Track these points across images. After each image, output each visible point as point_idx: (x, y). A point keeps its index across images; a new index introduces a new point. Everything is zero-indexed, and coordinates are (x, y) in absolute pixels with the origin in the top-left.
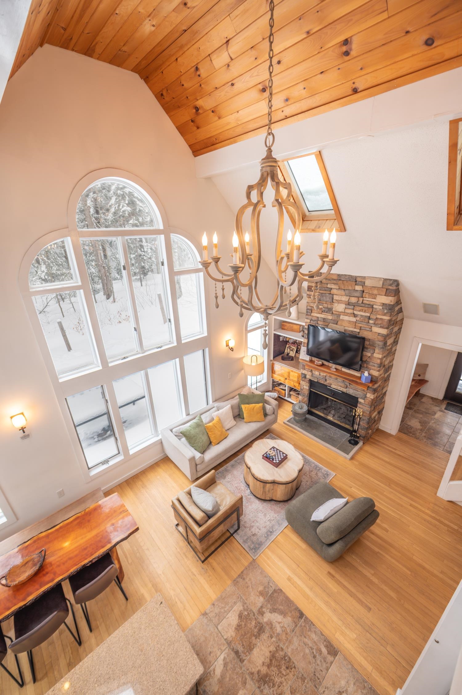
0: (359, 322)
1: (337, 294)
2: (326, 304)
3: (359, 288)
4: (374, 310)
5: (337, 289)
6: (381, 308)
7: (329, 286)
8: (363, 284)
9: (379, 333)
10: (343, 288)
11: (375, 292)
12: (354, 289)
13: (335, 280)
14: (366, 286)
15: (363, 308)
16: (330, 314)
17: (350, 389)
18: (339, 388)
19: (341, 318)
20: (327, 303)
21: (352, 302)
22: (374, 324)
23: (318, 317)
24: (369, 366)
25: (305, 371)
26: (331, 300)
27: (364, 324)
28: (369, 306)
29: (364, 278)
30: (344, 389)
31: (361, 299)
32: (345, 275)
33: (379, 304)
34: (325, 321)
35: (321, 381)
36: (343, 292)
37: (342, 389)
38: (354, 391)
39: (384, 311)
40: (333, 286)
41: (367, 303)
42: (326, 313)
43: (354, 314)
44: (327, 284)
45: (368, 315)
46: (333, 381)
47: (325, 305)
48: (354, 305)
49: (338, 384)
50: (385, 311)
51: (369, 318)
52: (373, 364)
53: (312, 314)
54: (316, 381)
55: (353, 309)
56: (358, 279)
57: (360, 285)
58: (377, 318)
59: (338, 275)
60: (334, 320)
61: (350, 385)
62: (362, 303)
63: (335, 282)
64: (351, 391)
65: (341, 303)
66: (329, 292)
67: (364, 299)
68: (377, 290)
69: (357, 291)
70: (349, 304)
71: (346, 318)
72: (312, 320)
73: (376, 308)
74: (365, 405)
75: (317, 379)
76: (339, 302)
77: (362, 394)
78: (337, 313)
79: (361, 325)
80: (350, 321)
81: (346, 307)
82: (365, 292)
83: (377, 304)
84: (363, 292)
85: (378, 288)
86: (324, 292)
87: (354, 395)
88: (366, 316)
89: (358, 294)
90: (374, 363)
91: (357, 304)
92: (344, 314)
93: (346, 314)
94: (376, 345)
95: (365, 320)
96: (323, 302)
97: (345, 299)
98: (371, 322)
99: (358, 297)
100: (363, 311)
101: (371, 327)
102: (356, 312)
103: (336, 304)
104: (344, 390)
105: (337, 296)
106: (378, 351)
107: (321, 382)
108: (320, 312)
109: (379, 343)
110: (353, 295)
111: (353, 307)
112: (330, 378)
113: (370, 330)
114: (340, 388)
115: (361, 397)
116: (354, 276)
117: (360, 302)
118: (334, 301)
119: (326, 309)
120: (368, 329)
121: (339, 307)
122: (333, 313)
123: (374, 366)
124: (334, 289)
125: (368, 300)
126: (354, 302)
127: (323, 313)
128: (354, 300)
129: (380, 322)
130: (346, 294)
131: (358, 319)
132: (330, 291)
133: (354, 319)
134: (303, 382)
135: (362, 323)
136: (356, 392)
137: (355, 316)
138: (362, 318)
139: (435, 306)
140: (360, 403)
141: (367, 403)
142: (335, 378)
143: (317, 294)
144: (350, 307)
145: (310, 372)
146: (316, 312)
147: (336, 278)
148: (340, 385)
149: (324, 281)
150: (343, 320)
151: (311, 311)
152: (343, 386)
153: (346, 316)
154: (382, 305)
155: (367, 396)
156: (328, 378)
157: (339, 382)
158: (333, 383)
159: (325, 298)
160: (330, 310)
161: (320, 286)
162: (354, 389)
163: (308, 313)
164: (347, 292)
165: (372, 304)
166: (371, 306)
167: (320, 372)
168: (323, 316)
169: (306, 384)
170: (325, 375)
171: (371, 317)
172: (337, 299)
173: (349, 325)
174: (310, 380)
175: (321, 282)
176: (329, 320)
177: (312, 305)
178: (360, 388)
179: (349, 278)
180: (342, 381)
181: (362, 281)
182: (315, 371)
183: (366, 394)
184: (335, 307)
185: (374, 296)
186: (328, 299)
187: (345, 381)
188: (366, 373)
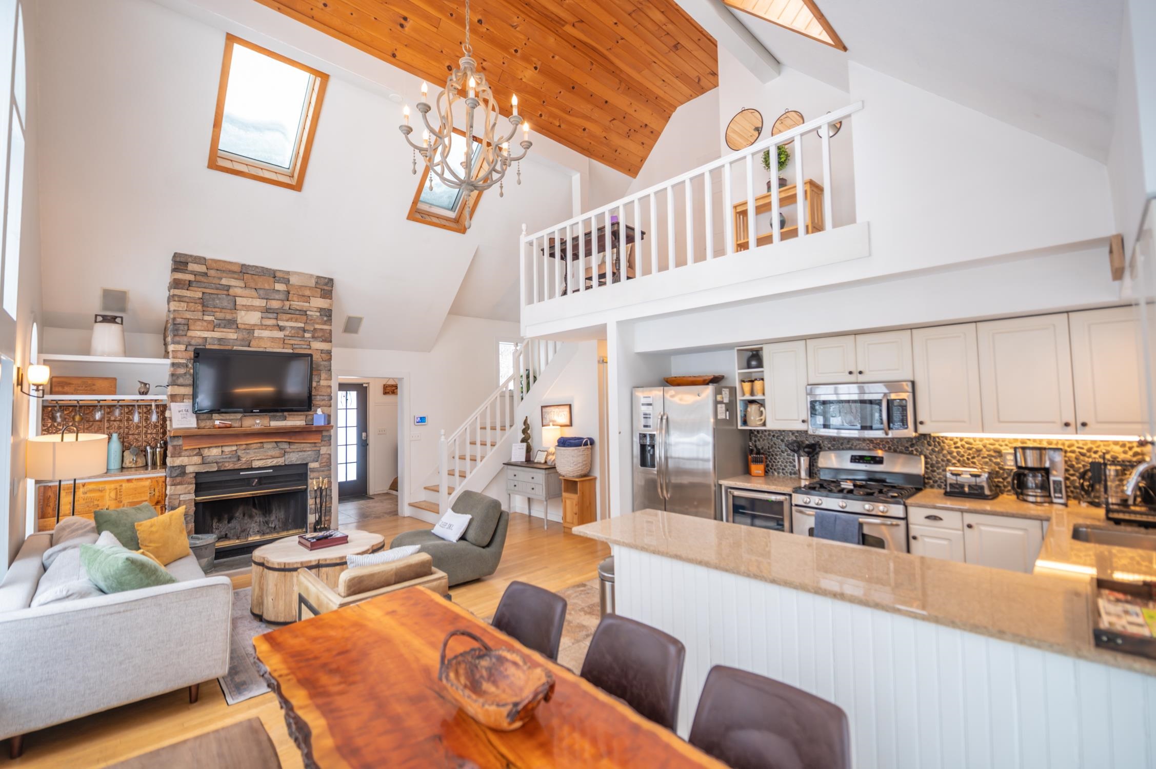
0: (288, 338)
1: (243, 295)
2: (221, 312)
3: (280, 287)
4: (309, 317)
5: (241, 288)
6: (318, 314)
7: (224, 282)
8: (287, 282)
9: (322, 350)
10: (253, 285)
11: (307, 293)
12: (272, 287)
13: (234, 272)
14: (292, 285)
15: (292, 316)
16: (233, 331)
17: (291, 454)
18: (270, 463)
19: (256, 334)
20: (224, 310)
21: (272, 307)
22: (313, 337)
23: (206, 338)
24: (317, 403)
25: (181, 459)
26: (231, 305)
27: (298, 339)
28: (301, 313)
29: (288, 273)
30: (279, 459)
31: (287, 303)
32: (257, 267)
33: (315, 309)
34: (222, 343)
35: (227, 464)
36: (254, 293)
37: (275, 462)
38: (301, 454)
39: (323, 319)
40: (233, 282)
41: (298, 308)
42: (224, 328)
43: (278, 325)
44: (221, 279)
45: (302, 325)
46: (255, 452)
47: (220, 315)
48: (277, 313)
49: (266, 454)
50: (325, 319)
51: (304, 331)
52: (321, 397)
53: (190, 333)
54: (216, 469)
55: (277, 319)
56: (278, 274)
57: (282, 283)
58: (315, 329)
59: (243, 265)
60: (243, 340)
61: (292, 447)
62: (289, 309)
63: (236, 276)
64: (294, 458)
65: (251, 311)
66: (225, 292)
67: (292, 303)
68: (310, 289)
69: (278, 291)
70: (267, 310)
71: (266, 334)
72: (190, 345)
73: (311, 315)
74: (321, 468)
75: (217, 463)
76: (248, 308)
77: (313, 453)
78: (247, 327)
79: (292, 342)
80: (273, 338)
81: (263, 316)
82: (291, 292)
83: (311, 309)
84: (289, 292)
85: (310, 288)
86: (216, 292)
87: (299, 462)
88: (298, 328)
89: (282, 296)
90: (323, 395)
91: (282, 311)
92: (260, 327)
93: (264, 327)
94: (322, 368)
96: (214, 310)
97: (259, 303)
98: (307, 335)
99: (283, 301)
100: (294, 320)
101: (310, 342)
102: (281, 323)
103: (243, 313)
104: (280, 461)
105: (244, 299)
106: (326, 376)
107: (228, 468)
108: (210, 327)
109: (324, 363)
110: (273, 298)
111: (275, 315)
112: (248, 451)
113: (309, 347)
114: (270, 460)
115: (312, 459)
116: (270, 269)
117: (287, 307)
118: (238, 307)
119: (223, 322)
120: (305, 346)
121: (249, 318)
122: (237, 327)
123: (323, 400)
124: (236, 287)
125: (297, 304)
126: (277, 307)
127: (216, 329)
128: (275, 304)
129: (320, 334)
130: (259, 295)
131: (287, 333)
132: (228, 290)
133: (280, 335)
134: (179, 487)
135: (294, 338)
136: (303, 453)
137: (281, 329)
138: (293, 332)
139: (359, 320)
140: (313, 470)
141: (325, 464)
142: (259, 445)
143: (200, 295)
144: (271, 315)
145: (196, 455)
146: (198, 328)
147: (237, 269)
148: (271, 456)
149: (212, 273)
150: (260, 338)
151: (186, 327)
152: (277, 455)
153: (266, 329)
154: (319, 310)
155: (322, 452)
156: (243, 451)
157: (268, 449)
158: (257, 456)
159: (217, 302)
160: (231, 323)
161: (205, 281)
162: (299, 450)
163: (181, 332)
164: (261, 292)
165: (305, 309)
166: (304, 313)
167: (222, 446)
168: (217, 335)
169: (186, 488)
170: (234, 448)
171: (307, 328)
172: (244, 304)
173: (273, 344)
174: (197, 474)
175: (206, 274)
176: (231, 341)
177: (188, 315)
178: (309, 445)
179: (263, 271)
180: (275, 444)
181: (286, 277)
182: (211, 449)
183: (319, 451)
184: (241, 318)
185: (307, 299)
186: (226, 304)
187: (279, 444)
188: (319, 411)
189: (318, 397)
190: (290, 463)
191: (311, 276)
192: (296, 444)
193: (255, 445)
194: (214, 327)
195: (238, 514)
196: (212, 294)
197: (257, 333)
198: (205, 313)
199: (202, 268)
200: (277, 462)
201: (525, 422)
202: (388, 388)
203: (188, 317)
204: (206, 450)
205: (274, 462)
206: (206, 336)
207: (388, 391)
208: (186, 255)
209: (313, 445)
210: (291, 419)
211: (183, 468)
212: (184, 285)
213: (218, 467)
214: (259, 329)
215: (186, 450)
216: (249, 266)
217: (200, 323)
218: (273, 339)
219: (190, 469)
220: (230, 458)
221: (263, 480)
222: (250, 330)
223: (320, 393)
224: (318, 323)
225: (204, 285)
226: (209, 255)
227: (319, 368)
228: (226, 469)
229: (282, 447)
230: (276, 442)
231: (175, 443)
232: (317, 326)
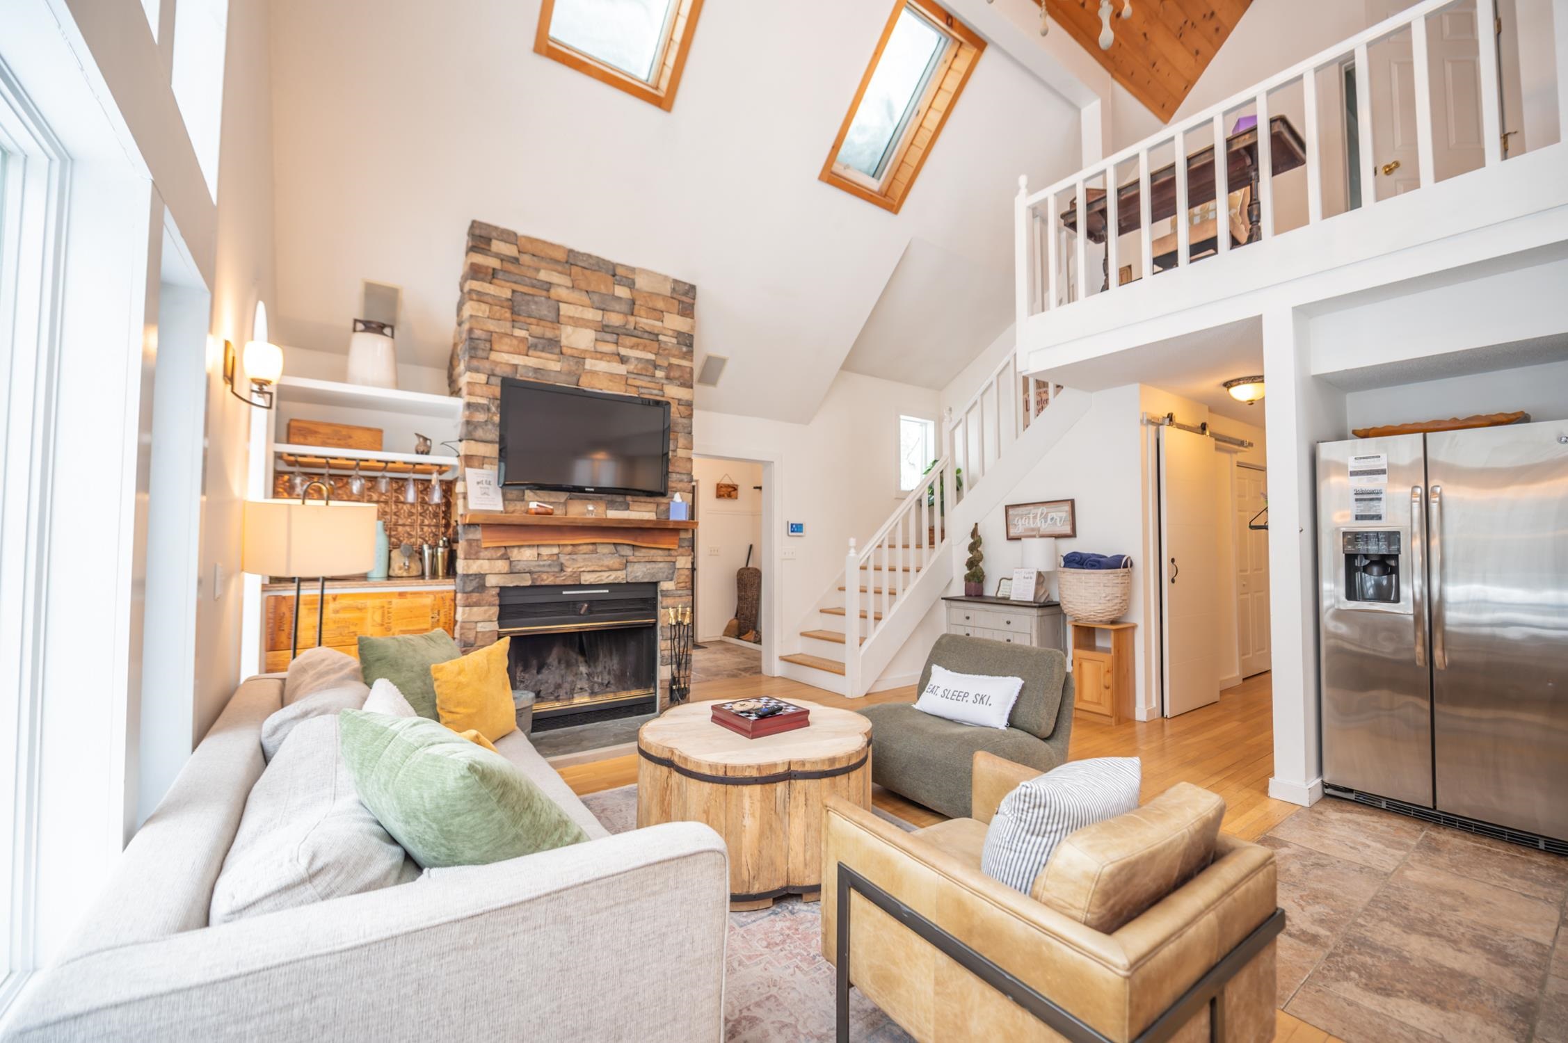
0: (633, 375)
1: (570, 301)
2: (538, 325)
3: (622, 292)
4: (662, 345)
5: (567, 288)
6: (674, 341)
7: (543, 275)
8: (631, 285)
9: (679, 400)
10: (583, 285)
11: (660, 305)
12: (611, 292)
13: (557, 262)
14: (637, 290)
15: (639, 340)
16: (555, 357)
17: (636, 566)
18: (606, 578)
19: (587, 367)
20: (542, 323)
21: (611, 324)
22: (668, 378)
23: (517, 366)
24: (674, 485)
25: (479, 562)
26: (552, 316)
27: (646, 378)
28: (651, 337)
29: (633, 270)
30: (619, 573)
31: (631, 319)
32: (589, 256)
33: (670, 333)
34: (539, 375)
35: (544, 576)
36: (584, 298)
38: (649, 566)
39: (681, 349)
40: (555, 278)
41: (647, 328)
42: (543, 351)
43: (618, 354)
44: (538, 270)
45: (652, 357)
46: (584, 559)
47: (536, 330)
48: (618, 333)
49: (601, 563)
50: (684, 349)
51: (656, 367)
52: (678, 476)
53: (494, 356)
54: (529, 583)
55: (617, 343)
56: (619, 271)
57: (624, 285)
58: (670, 365)
59: (571, 251)
60: (569, 372)
61: (637, 554)
62: (635, 328)
63: (560, 268)
64: (639, 572)
65: (582, 327)
66: (544, 293)
67: (638, 319)
68: (664, 300)
69: (619, 298)
70: (604, 328)
71: (602, 366)
72: (494, 375)
73: (665, 342)
74: (679, 592)
75: (530, 572)
76: (578, 323)
77: (666, 566)
78: (576, 353)
79: (638, 383)
80: (612, 374)
81: (599, 337)
82: (638, 302)
83: (664, 332)
84: (633, 302)
85: (664, 297)
86: (531, 291)
87: (646, 580)
88: (648, 361)
89: (625, 308)
90: (683, 474)
91: (624, 331)
92: (594, 354)
93: (599, 356)
94: (679, 428)
95: (647, 371)
96: (528, 320)
97: (592, 315)
98: (660, 374)
99: (625, 314)
100: (640, 347)
101: (663, 384)
102: (623, 351)
103: (569, 329)
104: (620, 576)
105: (571, 306)
106: (686, 442)
107: (546, 583)
108: (523, 348)
109: (683, 420)
110: (612, 309)
111: (615, 336)
112: (575, 557)
113: (661, 393)
114: (606, 574)
115: (665, 575)
116: (608, 261)
117: (631, 326)
118: (562, 319)
119: (541, 341)
120: (656, 392)
121: (578, 339)
122: (562, 353)
123: (681, 481)
124: (559, 285)
125: (646, 322)
126: (617, 324)
127: (531, 353)
128: (615, 319)
129: (677, 374)
130: (593, 302)
131: (631, 367)
132: (548, 290)
133: (622, 369)
134: (475, 609)
135: (641, 377)
136: (653, 565)
137: (623, 360)
138: (640, 366)
139: (721, 362)
140: (666, 594)
141: (683, 585)
142: (591, 547)
143: (508, 294)
144: (609, 337)
145: (501, 558)
146: (505, 348)
147: (561, 256)
148: (608, 567)
149: (525, 259)
150: (594, 373)
151: (488, 345)
152: (616, 566)
153: (601, 359)
154: (675, 335)
155: (678, 565)
156: (568, 557)
157: (604, 555)
158: (587, 566)
159: (533, 307)
160: (552, 345)
161: (516, 271)
162: (646, 559)
163: (480, 353)
164: (596, 298)
165: (656, 332)
166: (654, 336)
167: (538, 546)
168: (531, 362)
169: (486, 612)
170: (555, 550)
171: (659, 362)
172: (571, 315)
173: (611, 383)
174: (503, 590)
175: (515, 261)
176: (552, 374)
177: (492, 326)
178: (660, 552)
179: (598, 263)
180: (612, 547)
181: (630, 276)
182: (522, 550)
183: (674, 562)
184: (567, 337)
185: (659, 314)
186: (546, 313)
187: (619, 548)
188: (677, 497)
189: (674, 475)
190: (634, 581)
191: (666, 278)
192: (644, 550)
193: (585, 547)
194: (528, 348)
195: (553, 659)
196: (525, 294)
197: (589, 364)
198: (517, 324)
199: (509, 250)
200: (616, 578)
201: (974, 533)
202: (724, 489)
203: (492, 328)
204: (516, 551)
205: (612, 578)
206: (516, 362)
207: (722, 493)
208: (488, 226)
209: (666, 553)
210: (636, 508)
211: (481, 577)
212: (486, 274)
213: (533, 580)
214: (592, 358)
215: (486, 548)
216: (578, 253)
217: (506, 340)
218: (612, 377)
219: (491, 581)
220: (549, 565)
221: (597, 606)
222: (579, 359)
223: (678, 470)
224: (674, 356)
225: (514, 278)
226: (521, 231)
227: (676, 429)
228: (543, 583)
229: (623, 553)
230: (614, 544)
231: (471, 536)
232: (674, 361)
